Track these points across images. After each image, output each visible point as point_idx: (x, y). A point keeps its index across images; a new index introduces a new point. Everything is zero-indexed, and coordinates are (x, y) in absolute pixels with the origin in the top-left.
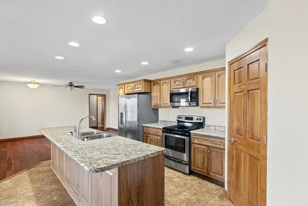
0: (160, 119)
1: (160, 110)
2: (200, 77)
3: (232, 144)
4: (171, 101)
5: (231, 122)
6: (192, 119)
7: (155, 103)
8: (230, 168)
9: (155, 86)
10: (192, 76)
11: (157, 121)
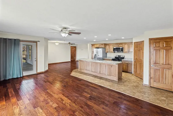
0: (107, 56)
1: (108, 53)
2: (124, 44)
3: (135, 62)
4: (114, 51)
5: (134, 57)
6: (120, 56)
7: (107, 51)
8: (134, 68)
9: (107, 46)
10: (121, 44)
11: (106, 57)
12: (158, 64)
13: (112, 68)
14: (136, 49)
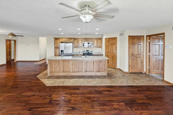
2: (93, 39)
5: (106, 50)
6: (88, 51)
9: (76, 40)
12: (134, 55)
13: (101, 63)
14: (108, 44)
